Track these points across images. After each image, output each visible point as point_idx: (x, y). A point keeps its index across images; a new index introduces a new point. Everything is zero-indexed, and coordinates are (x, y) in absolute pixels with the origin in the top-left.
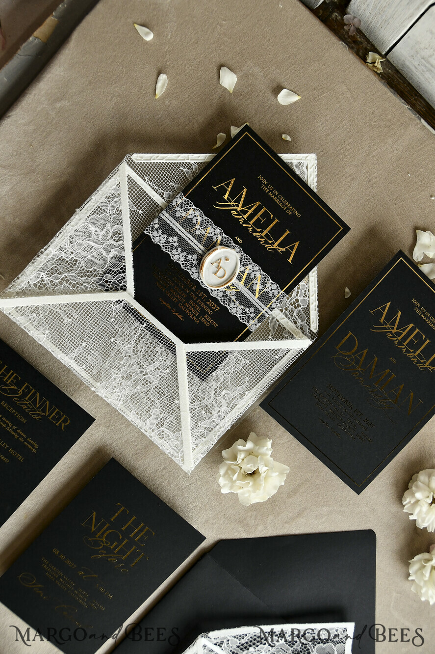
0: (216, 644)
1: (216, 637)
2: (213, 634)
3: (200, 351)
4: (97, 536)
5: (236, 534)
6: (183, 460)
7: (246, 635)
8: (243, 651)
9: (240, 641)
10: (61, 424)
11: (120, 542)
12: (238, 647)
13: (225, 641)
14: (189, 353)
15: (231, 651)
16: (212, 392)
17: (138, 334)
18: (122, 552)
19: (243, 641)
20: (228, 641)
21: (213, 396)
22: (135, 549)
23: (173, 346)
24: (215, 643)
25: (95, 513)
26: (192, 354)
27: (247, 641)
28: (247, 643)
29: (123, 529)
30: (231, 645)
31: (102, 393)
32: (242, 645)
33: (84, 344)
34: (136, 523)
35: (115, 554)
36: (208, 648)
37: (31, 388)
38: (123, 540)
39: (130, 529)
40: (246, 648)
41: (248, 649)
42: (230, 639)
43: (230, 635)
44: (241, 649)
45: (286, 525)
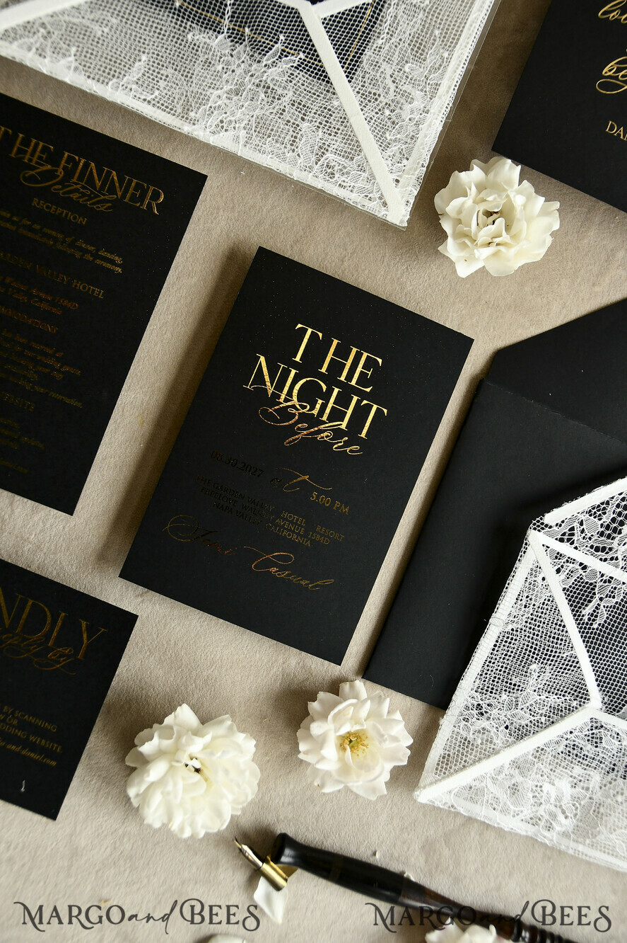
0: (561, 540)
1: (559, 522)
2: (551, 517)
3: (342, 10)
4: (281, 400)
5: (519, 331)
6: (385, 204)
7: (608, 503)
8: (613, 538)
9: (601, 522)
10: (149, 204)
11: (326, 397)
12: (602, 534)
13: (576, 525)
14: (325, 19)
15: (592, 547)
16: (389, 81)
17: (230, 14)
18: (337, 415)
19: (606, 519)
20: (581, 524)
21: (392, 87)
22: (358, 402)
23: (295, 13)
24: (559, 537)
25: (262, 359)
26: (330, 20)
27: (612, 516)
28: (613, 520)
29: (324, 370)
30: (589, 535)
31: (200, 132)
32: (608, 527)
33: (144, 57)
34: (342, 352)
35: (325, 423)
36: (553, 550)
37: (77, 158)
38: (330, 391)
39: (336, 367)
40: (615, 530)
41: (620, 533)
42: (582, 517)
43: (580, 511)
44: (609, 536)
45: (597, 289)
